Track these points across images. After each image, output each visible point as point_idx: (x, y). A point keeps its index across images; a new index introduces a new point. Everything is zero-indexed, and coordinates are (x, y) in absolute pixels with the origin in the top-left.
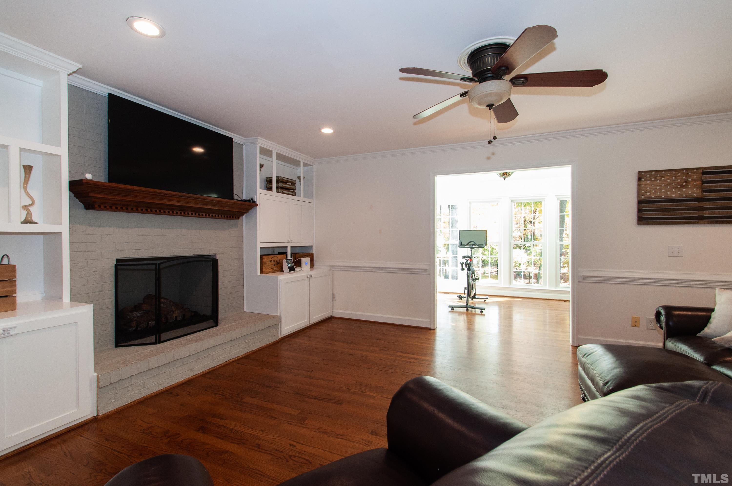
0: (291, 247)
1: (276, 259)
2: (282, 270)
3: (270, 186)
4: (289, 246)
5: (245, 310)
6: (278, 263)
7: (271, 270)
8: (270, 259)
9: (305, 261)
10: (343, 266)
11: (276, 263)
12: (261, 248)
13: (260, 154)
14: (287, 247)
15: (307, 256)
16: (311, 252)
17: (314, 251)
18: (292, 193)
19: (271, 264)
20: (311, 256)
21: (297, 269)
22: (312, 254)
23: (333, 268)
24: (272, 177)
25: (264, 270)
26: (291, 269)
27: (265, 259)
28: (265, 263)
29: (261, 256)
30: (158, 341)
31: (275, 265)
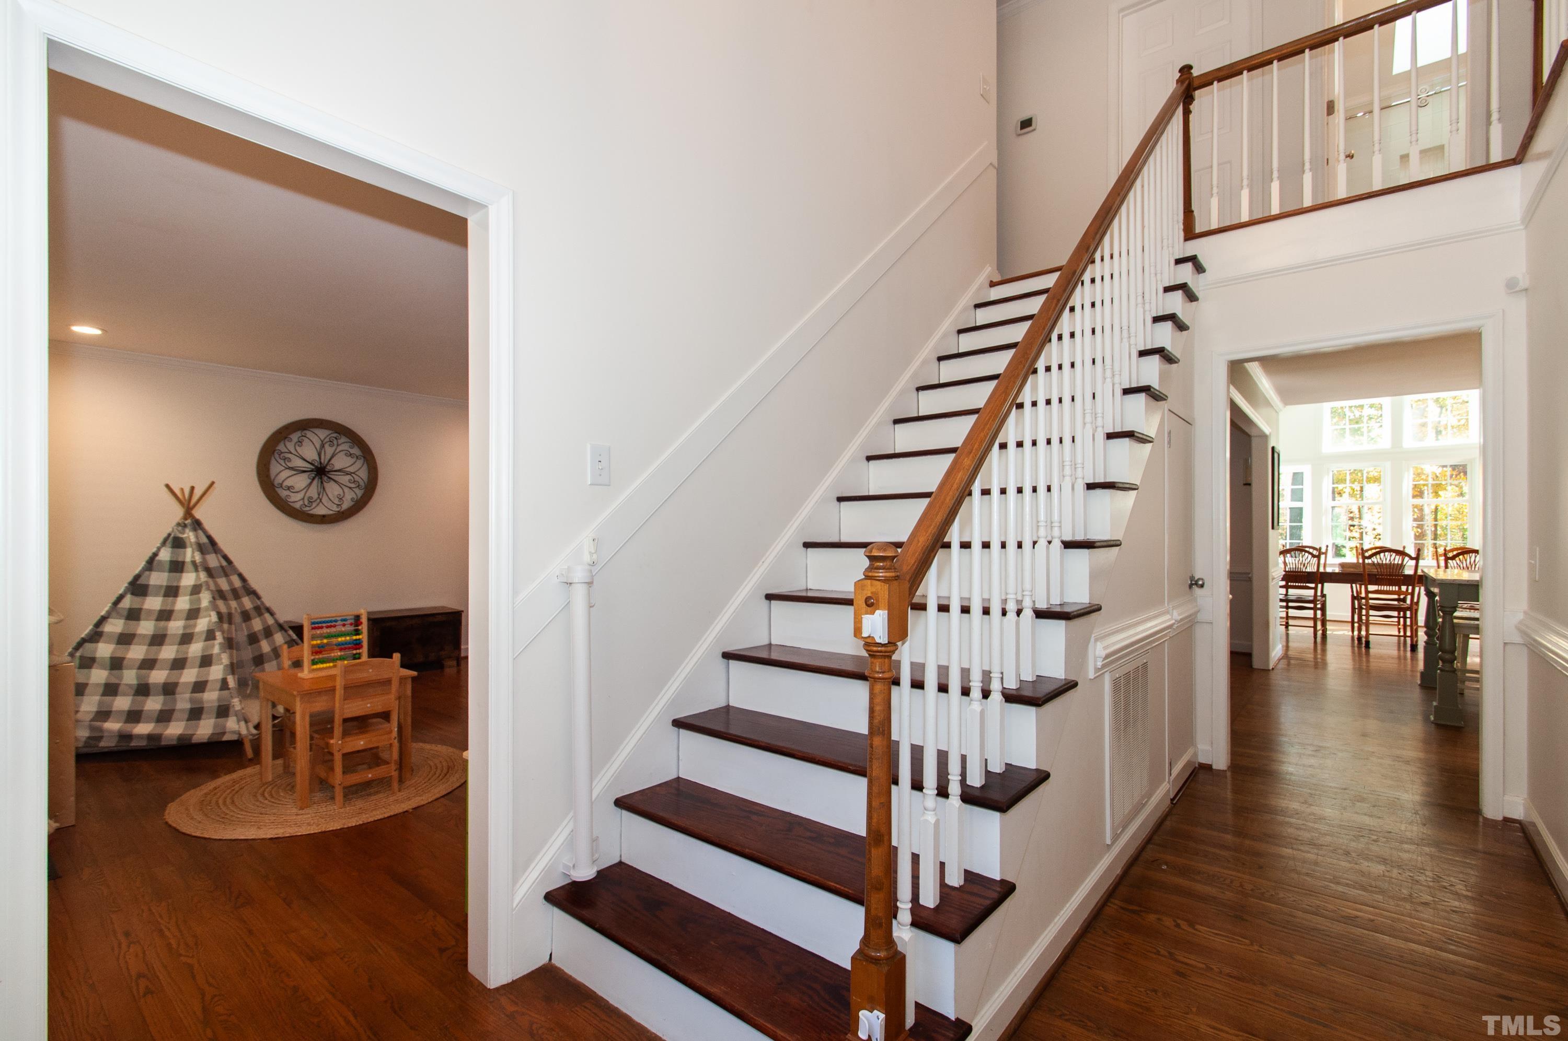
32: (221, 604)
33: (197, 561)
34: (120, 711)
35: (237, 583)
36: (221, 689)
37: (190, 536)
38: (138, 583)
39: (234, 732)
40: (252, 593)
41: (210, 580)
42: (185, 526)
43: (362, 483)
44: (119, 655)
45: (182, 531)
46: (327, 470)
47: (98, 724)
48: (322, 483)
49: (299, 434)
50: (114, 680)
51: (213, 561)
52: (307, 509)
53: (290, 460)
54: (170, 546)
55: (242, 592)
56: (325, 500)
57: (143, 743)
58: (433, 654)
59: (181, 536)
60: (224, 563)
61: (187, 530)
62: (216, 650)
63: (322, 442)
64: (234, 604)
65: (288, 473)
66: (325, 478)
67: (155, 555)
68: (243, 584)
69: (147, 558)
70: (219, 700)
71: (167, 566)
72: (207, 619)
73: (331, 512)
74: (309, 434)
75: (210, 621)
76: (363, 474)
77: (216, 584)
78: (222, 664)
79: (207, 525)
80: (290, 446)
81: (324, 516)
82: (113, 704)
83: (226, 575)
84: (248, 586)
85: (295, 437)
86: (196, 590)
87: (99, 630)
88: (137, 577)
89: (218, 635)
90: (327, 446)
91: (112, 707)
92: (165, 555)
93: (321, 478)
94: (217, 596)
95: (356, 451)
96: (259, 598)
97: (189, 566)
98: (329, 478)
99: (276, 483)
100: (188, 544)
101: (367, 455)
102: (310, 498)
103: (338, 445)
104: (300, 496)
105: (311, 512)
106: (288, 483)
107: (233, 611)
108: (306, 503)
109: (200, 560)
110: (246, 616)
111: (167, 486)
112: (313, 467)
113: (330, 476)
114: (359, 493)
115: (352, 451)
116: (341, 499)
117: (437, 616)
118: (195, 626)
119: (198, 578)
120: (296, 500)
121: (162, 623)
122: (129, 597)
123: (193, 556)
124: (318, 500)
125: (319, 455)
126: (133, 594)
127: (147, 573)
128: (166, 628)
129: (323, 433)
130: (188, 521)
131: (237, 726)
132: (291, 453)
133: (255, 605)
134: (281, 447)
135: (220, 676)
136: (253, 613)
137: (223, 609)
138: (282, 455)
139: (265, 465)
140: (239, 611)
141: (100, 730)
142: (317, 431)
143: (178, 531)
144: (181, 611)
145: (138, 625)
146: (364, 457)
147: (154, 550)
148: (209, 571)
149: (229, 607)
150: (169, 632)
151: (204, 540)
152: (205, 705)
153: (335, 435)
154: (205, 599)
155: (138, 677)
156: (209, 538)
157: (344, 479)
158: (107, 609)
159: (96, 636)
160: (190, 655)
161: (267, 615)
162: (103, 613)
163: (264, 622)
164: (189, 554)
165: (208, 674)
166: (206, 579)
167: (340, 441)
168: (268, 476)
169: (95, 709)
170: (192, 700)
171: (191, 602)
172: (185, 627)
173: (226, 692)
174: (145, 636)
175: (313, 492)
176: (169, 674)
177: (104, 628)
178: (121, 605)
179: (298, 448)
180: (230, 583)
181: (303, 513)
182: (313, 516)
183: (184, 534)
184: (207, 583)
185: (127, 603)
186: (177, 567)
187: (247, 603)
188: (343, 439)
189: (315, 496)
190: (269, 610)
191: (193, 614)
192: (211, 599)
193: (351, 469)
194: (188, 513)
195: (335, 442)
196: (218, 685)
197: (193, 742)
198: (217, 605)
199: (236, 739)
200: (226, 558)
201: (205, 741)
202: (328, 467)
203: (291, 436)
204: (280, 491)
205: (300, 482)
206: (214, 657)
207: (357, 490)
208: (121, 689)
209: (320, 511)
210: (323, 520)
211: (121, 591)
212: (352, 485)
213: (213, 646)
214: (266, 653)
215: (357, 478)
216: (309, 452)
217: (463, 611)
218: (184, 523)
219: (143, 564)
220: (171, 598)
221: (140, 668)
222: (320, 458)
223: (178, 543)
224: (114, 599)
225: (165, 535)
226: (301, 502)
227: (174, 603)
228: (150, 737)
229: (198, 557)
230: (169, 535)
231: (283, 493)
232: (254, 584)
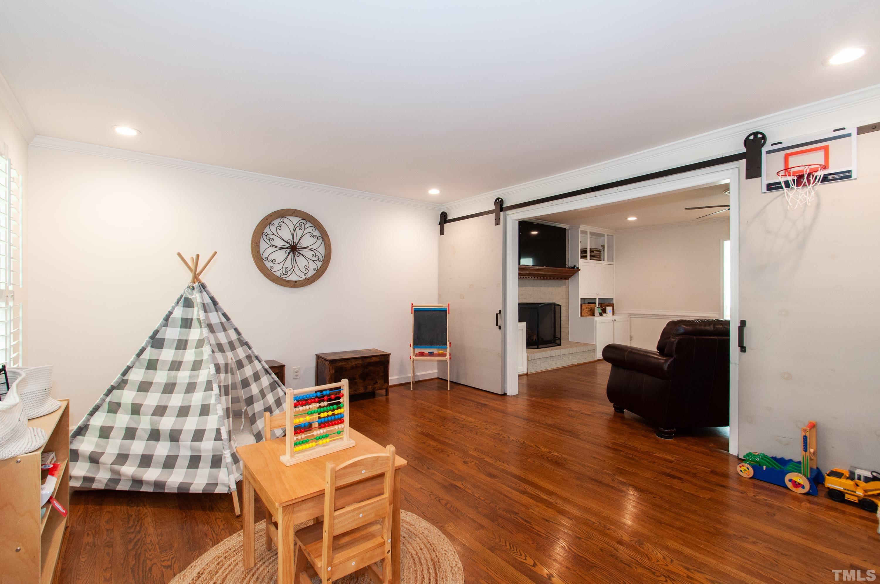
0: (599, 298)
1: (589, 307)
2: (593, 315)
3: (585, 255)
4: (597, 297)
5: (570, 340)
6: (591, 310)
7: (587, 314)
8: (587, 307)
9: (609, 309)
10: (639, 314)
11: (589, 310)
12: (581, 299)
13: (581, 233)
14: (596, 298)
15: (610, 306)
16: (611, 303)
17: (614, 302)
18: (599, 259)
19: (586, 310)
20: (612, 305)
21: (604, 314)
22: (613, 304)
23: (631, 316)
24: (587, 249)
25: (583, 314)
26: (601, 314)
27: (584, 306)
28: (584, 309)
29: (581, 305)
30: (538, 348)
31: (589, 311)
32: (219, 356)
33: (201, 319)
34: (136, 455)
35: (234, 336)
36: (216, 439)
37: (197, 297)
38: (157, 337)
39: (224, 484)
40: (245, 344)
41: (211, 335)
42: (193, 288)
43: (321, 257)
44: (138, 402)
45: (191, 292)
46: (297, 247)
47: (116, 467)
48: (294, 256)
49: (279, 220)
50: (133, 425)
51: (215, 318)
52: (285, 276)
53: (273, 240)
54: (182, 305)
55: (237, 344)
56: (296, 269)
57: (151, 489)
58: (370, 387)
59: (190, 297)
60: (224, 320)
61: (195, 292)
62: (213, 401)
63: (295, 226)
64: (230, 355)
65: (273, 249)
66: (297, 253)
67: (171, 313)
68: (238, 337)
69: (164, 316)
70: (214, 450)
71: (179, 323)
72: (208, 370)
73: (301, 279)
74: (286, 220)
75: (209, 373)
76: (322, 250)
77: (216, 338)
78: (217, 414)
79: (209, 288)
80: (273, 229)
81: (296, 282)
82: (130, 448)
83: (225, 330)
84: (242, 339)
85: (276, 222)
86: (200, 344)
87: (125, 378)
88: (156, 332)
89: (215, 386)
90: (297, 229)
91: (129, 450)
92: (179, 313)
93: (294, 254)
94: (216, 349)
95: (317, 233)
96: (250, 348)
97: (195, 323)
98: (299, 253)
99: (264, 257)
100: (195, 304)
101: (324, 236)
102: (287, 268)
103: (305, 229)
104: (280, 266)
105: (287, 279)
106: (271, 257)
107: (229, 362)
108: (284, 272)
109: (204, 318)
110: (240, 365)
111: (179, 254)
112: (289, 246)
113: (299, 251)
114: (319, 264)
115: (314, 233)
116: (307, 269)
117: (373, 358)
118: (198, 376)
119: (201, 332)
120: (277, 269)
121: (173, 373)
122: (149, 349)
123: (198, 315)
124: (292, 270)
125: (293, 236)
126: (152, 347)
127: (164, 328)
128: (176, 378)
129: (295, 220)
130: (196, 285)
131: (227, 479)
132: (274, 235)
133: (247, 354)
134: (267, 230)
135: (215, 427)
136: (245, 362)
137: (221, 361)
138: (268, 236)
139: (256, 243)
140: (234, 361)
141: (118, 473)
142: (291, 218)
143: (189, 293)
144: (188, 362)
145: (155, 374)
146: (322, 238)
147: (170, 309)
148: (211, 327)
149: (225, 358)
150: (178, 382)
151: (208, 301)
152: (202, 454)
153: (303, 221)
154: (207, 350)
155: (152, 423)
156: (212, 299)
157: (309, 254)
158: (132, 360)
159: (122, 384)
160: (193, 404)
161: (256, 362)
162: (129, 364)
163: (254, 367)
164: (197, 313)
165: (206, 423)
166: (207, 335)
167: (307, 226)
168: (258, 252)
169: (117, 452)
170: (192, 449)
171: (196, 354)
172: (190, 377)
173: (219, 443)
174: (160, 384)
175: (288, 264)
176: (176, 420)
177: (129, 376)
178: (143, 356)
179: (278, 230)
180: (227, 336)
181: (282, 279)
182: (288, 281)
183: (192, 296)
184: (208, 338)
185: (147, 355)
186: (187, 323)
187: (241, 353)
188: (308, 224)
189: (290, 267)
190: (257, 358)
191: (197, 365)
192: (211, 353)
193: (314, 247)
194: (196, 277)
195: (303, 226)
196: (214, 435)
197: (190, 492)
198: (216, 358)
199: (226, 492)
200: (225, 315)
201: (201, 492)
202: (298, 245)
203: (274, 222)
204: (266, 263)
205: (280, 255)
206: (211, 407)
207: (317, 262)
208: (138, 433)
209: (293, 278)
210: (295, 284)
211: (143, 345)
212: (315, 259)
213: (211, 396)
214: (254, 395)
215: (318, 254)
216: (286, 233)
217: (390, 354)
218: (193, 286)
219: (161, 320)
220: (181, 351)
221: (154, 414)
222: (293, 239)
223: (188, 303)
224: (137, 351)
225: (179, 297)
226: (281, 272)
227: (183, 355)
228: (158, 484)
229: (202, 315)
230: (182, 296)
231: (269, 265)
232: (246, 337)
